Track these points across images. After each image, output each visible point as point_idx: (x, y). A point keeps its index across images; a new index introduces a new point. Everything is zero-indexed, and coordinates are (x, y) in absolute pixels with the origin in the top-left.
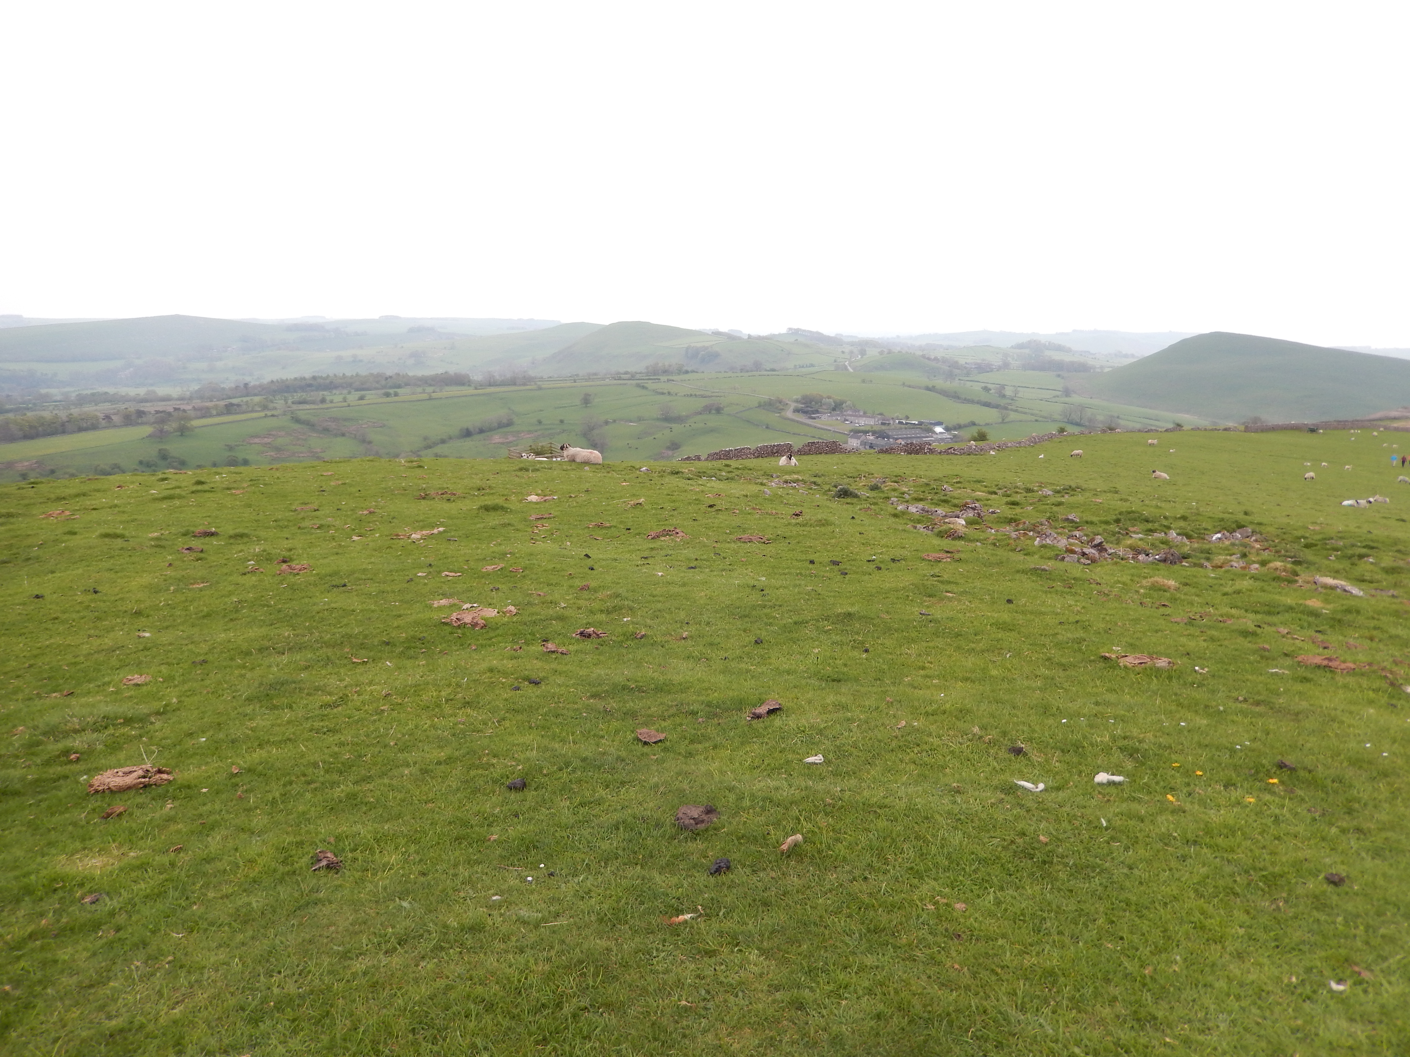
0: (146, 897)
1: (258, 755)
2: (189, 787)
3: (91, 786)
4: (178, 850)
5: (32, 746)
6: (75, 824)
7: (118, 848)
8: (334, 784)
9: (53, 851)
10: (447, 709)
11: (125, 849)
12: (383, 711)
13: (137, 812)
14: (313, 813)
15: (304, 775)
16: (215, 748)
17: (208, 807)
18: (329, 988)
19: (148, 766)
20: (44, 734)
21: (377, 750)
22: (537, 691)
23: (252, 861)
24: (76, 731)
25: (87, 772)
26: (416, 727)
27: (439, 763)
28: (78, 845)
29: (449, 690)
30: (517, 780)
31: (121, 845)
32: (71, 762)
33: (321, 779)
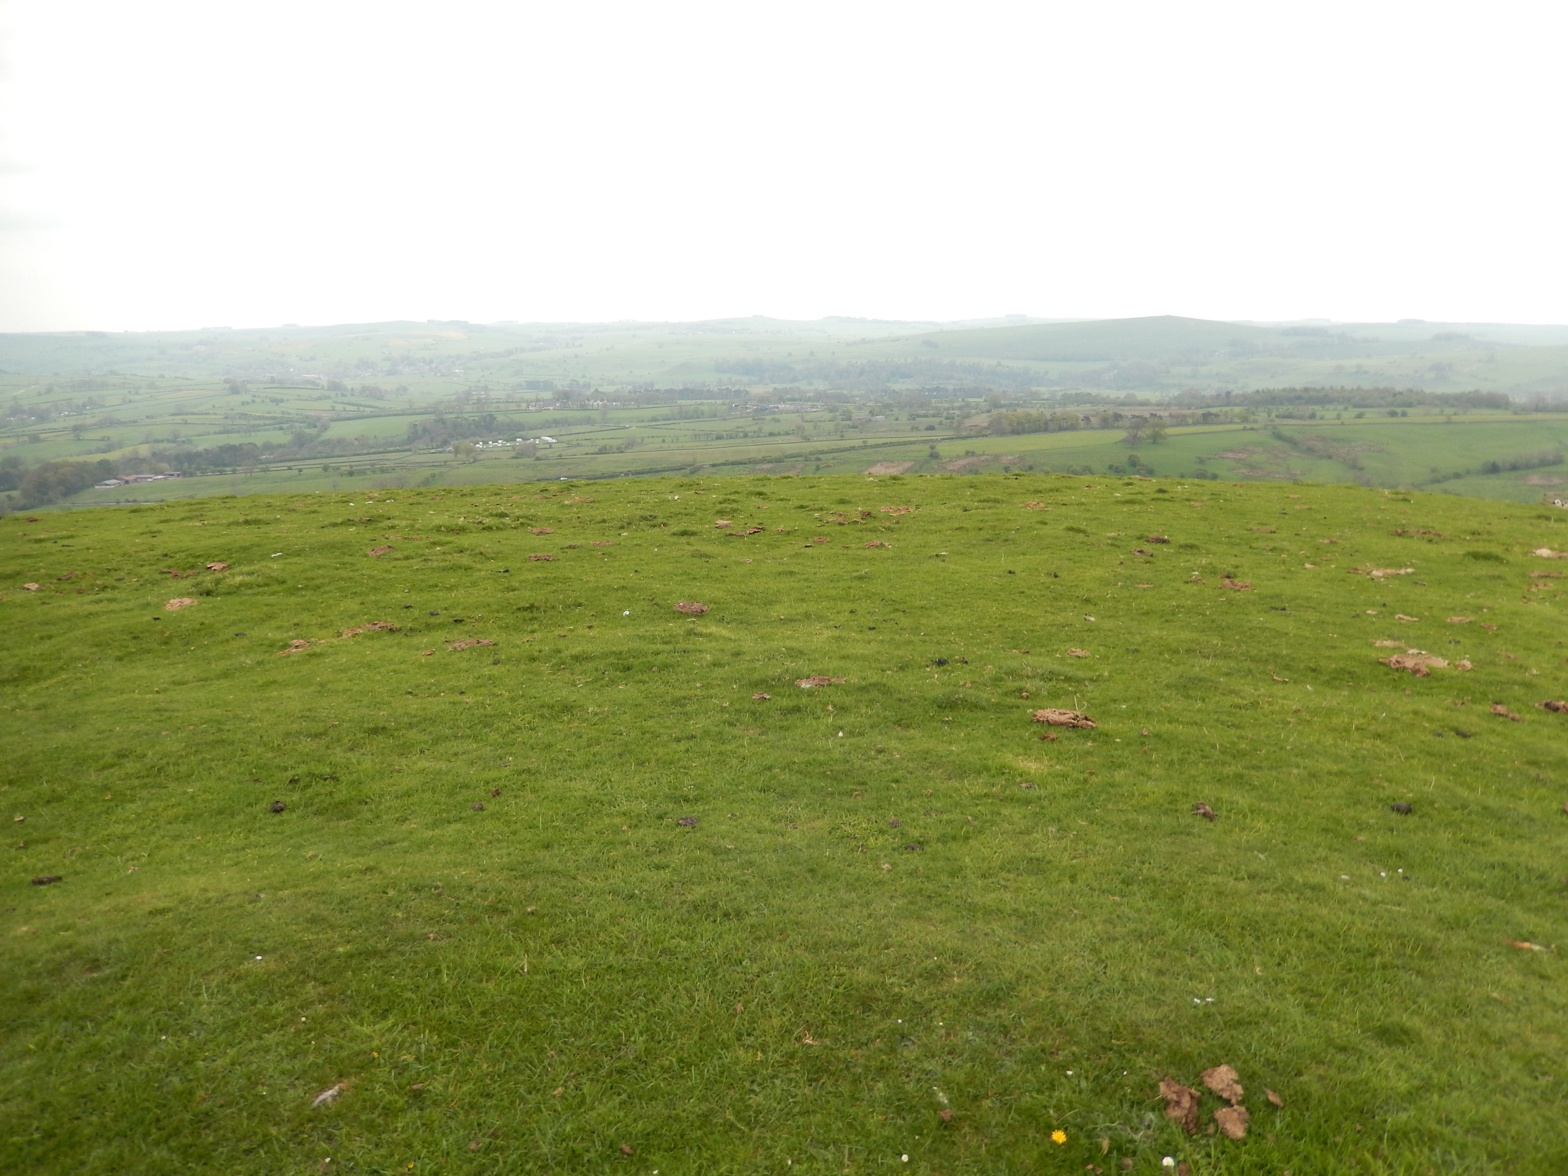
0: (1064, 795)
1: (1166, 727)
2: (1107, 735)
3: (1035, 716)
4: (1092, 774)
5: (997, 680)
6: (1021, 738)
7: (1049, 761)
8: (1224, 764)
9: (1004, 750)
10: (1355, 735)
11: (1053, 762)
12: (1289, 723)
13: (1066, 742)
14: (1202, 778)
15: (1202, 750)
16: (1133, 715)
17: (1119, 752)
18: (1185, 883)
19: (1078, 713)
20: (1006, 674)
21: (1273, 749)
22: (1461, 742)
23: (1146, 795)
24: (1028, 677)
25: (1033, 707)
26: (1318, 742)
27: (1330, 773)
28: (1021, 751)
29: (1362, 721)
30: (1403, 803)
31: (1051, 759)
32: (1022, 697)
33: (1216, 757)
